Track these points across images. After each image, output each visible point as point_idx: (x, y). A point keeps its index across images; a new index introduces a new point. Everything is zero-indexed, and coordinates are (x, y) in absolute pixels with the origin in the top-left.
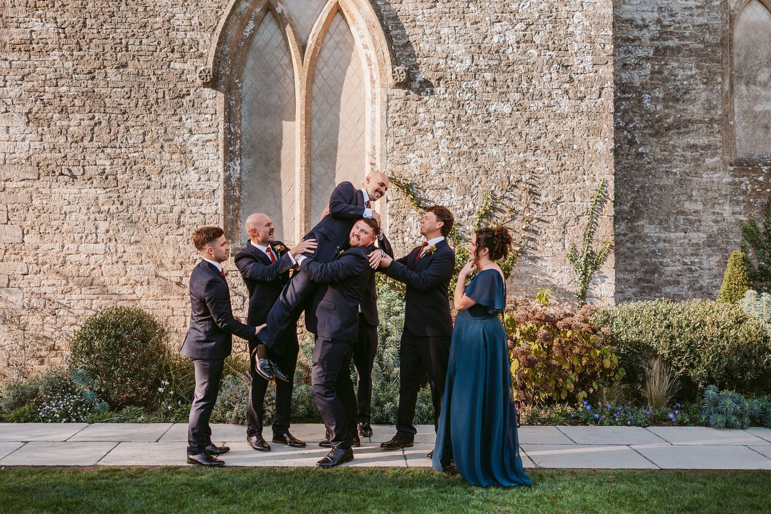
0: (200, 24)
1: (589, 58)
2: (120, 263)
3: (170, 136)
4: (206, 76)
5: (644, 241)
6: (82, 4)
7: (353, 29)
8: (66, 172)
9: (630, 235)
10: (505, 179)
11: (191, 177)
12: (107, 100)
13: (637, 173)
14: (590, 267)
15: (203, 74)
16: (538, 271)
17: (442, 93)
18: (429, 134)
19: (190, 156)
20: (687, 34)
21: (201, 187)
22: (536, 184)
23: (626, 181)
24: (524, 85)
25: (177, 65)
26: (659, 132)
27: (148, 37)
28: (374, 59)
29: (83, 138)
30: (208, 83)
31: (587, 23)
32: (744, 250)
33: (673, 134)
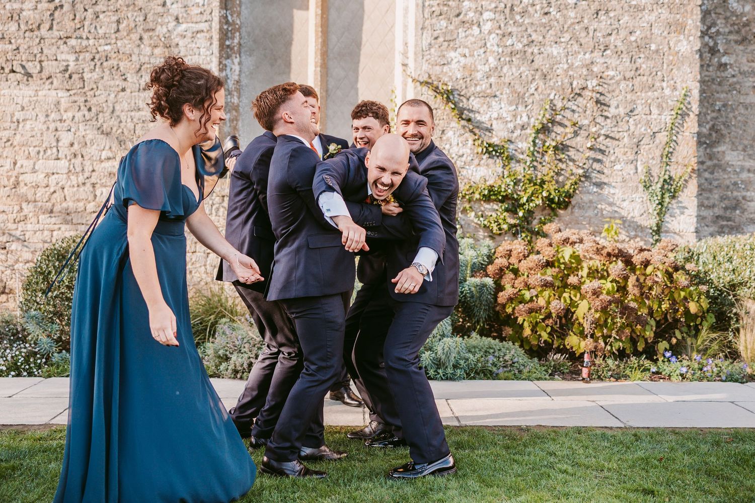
2: (88, 185)
3: (151, 26)
5: (724, 170)
8: (18, 69)
9: (709, 163)
10: (567, 85)
13: (719, 88)
14: (667, 195)
16: (605, 200)
18: (475, 28)
22: (604, 92)
26: (746, 39)
29: (39, 25)
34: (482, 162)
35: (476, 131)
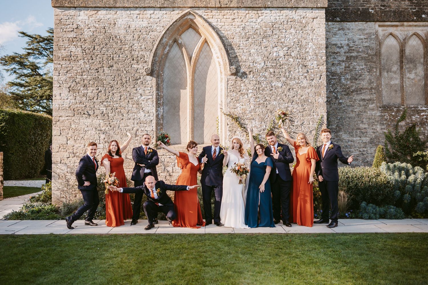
0: (145, 48)
1: (315, 62)
3: (132, 97)
4: (148, 71)
5: (342, 141)
6: (93, 40)
7: (212, 50)
8: (86, 113)
9: (336, 139)
11: (142, 114)
12: (104, 81)
13: (339, 111)
15: (147, 70)
17: (251, 78)
18: (246, 95)
19: (141, 105)
20: (360, 50)
21: (146, 119)
22: (293, 117)
23: (334, 115)
24: (287, 74)
25: (135, 66)
26: (349, 93)
27: (122, 54)
28: (222, 63)
29: (93, 98)
30: (149, 74)
31: (314, 47)
32: (386, 145)
33: (355, 94)
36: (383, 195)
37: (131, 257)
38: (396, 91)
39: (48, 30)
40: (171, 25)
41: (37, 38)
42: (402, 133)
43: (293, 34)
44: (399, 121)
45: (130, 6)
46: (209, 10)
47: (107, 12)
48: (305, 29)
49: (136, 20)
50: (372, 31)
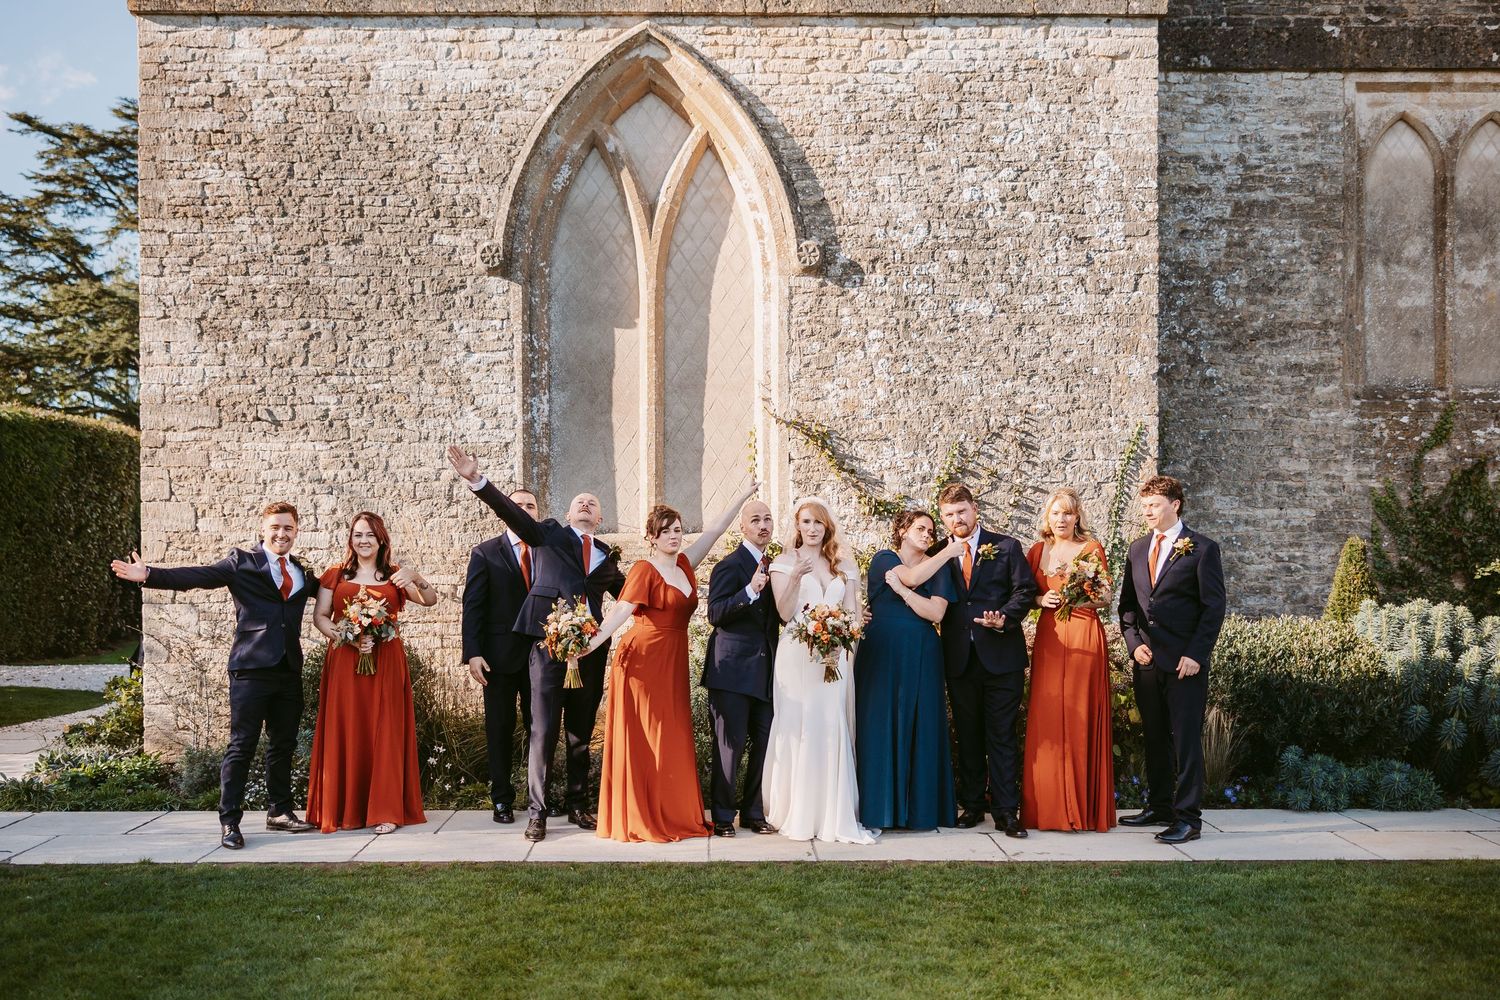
0: (482, 171)
1: (1119, 225)
3: (434, 356)
4: (493, 257)
5: (1213, 522)
6: (286, 139)
7: (733, 178)
8: (265, 416)
9: (1193, 512)
10: (982, 424)
11: (470, 421)
12: (329, 296)
13: (1202, 411)
15: (488, 253)
17: (879, 282)
18: (858, 350)
19: (467, 388)
20: (1287, 180)
21: (486, 438)
22: (1032, 431)
23: (1184, 424)
24: (1013, 269)
25: (445, 240)
26: (1240, 343)
27: (395, 193)
28: (768, 228)
29: (290, 359)
30: (496, 268)
31: (1115, 168)
32: (1375, 537)
33: (1263, 346)
34: (871, 525)
35: (863, 485)
36: (1363, 721)
37: (440, 951)
38: (1417, 334)
39: (117, 107)
40: (577, 85)
41: (77, 139)
42: (1434, 493)
43: (1035, 118)
44: (1427, 447)
45: (423, 9)
46: (719, 24)
47: (338, 33)
48: (1079, 98)
49: (447, 64)
50: (1331, 108)
